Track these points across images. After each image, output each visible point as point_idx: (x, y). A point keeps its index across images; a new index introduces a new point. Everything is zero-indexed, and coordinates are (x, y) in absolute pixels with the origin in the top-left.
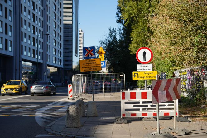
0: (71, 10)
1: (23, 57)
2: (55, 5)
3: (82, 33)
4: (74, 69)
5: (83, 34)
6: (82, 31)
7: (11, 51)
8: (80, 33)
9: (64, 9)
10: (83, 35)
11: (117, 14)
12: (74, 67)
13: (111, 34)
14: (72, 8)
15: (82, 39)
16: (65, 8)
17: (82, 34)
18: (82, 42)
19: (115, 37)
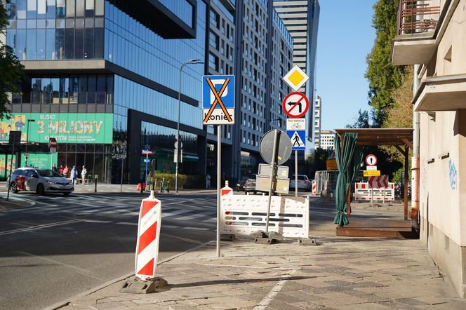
0: (304, 59)
1: (242, 146)
2: (282, 68)
3: (318, 100)
4: (307, 161)
5: (321, 102)
6: (319, 97)
7: (230, 139)
8: (317, 100)
9: (294, 58)
10: (321, 105)
11: (370, 95)
12: (306, 158)
13: (361, 119)
14: (306, 56)
15: (318, 111)
16: (295, 56)
17: (319, 103)
18: (318, 115)
19: (366, 122)
